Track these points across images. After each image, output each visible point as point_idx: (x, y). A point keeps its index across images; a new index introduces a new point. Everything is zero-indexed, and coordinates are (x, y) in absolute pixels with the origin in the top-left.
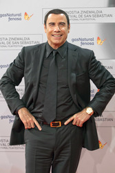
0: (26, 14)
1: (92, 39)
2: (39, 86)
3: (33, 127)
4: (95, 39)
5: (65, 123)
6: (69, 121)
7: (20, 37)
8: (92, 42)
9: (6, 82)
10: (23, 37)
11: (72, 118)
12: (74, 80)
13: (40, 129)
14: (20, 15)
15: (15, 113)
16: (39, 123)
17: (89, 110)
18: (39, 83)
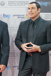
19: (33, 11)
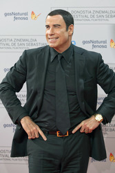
0: (33, 13)
1: (105, 42)
2: (44, 93)
3: (37, 136)
4: (108, 42)
5: (73, 132)
6: (76, 129)
7: (26, 38)
8: (104, 45)
9: (6, 88)
10: (29, 38)
11: (79, 126)
12: (82, 86)
13: (45, 139)
14: (26, 14)
15: (17, 122)
16: (44, 133)
17: (99, 117)
18: (44, 90)
19: (58, 31)
